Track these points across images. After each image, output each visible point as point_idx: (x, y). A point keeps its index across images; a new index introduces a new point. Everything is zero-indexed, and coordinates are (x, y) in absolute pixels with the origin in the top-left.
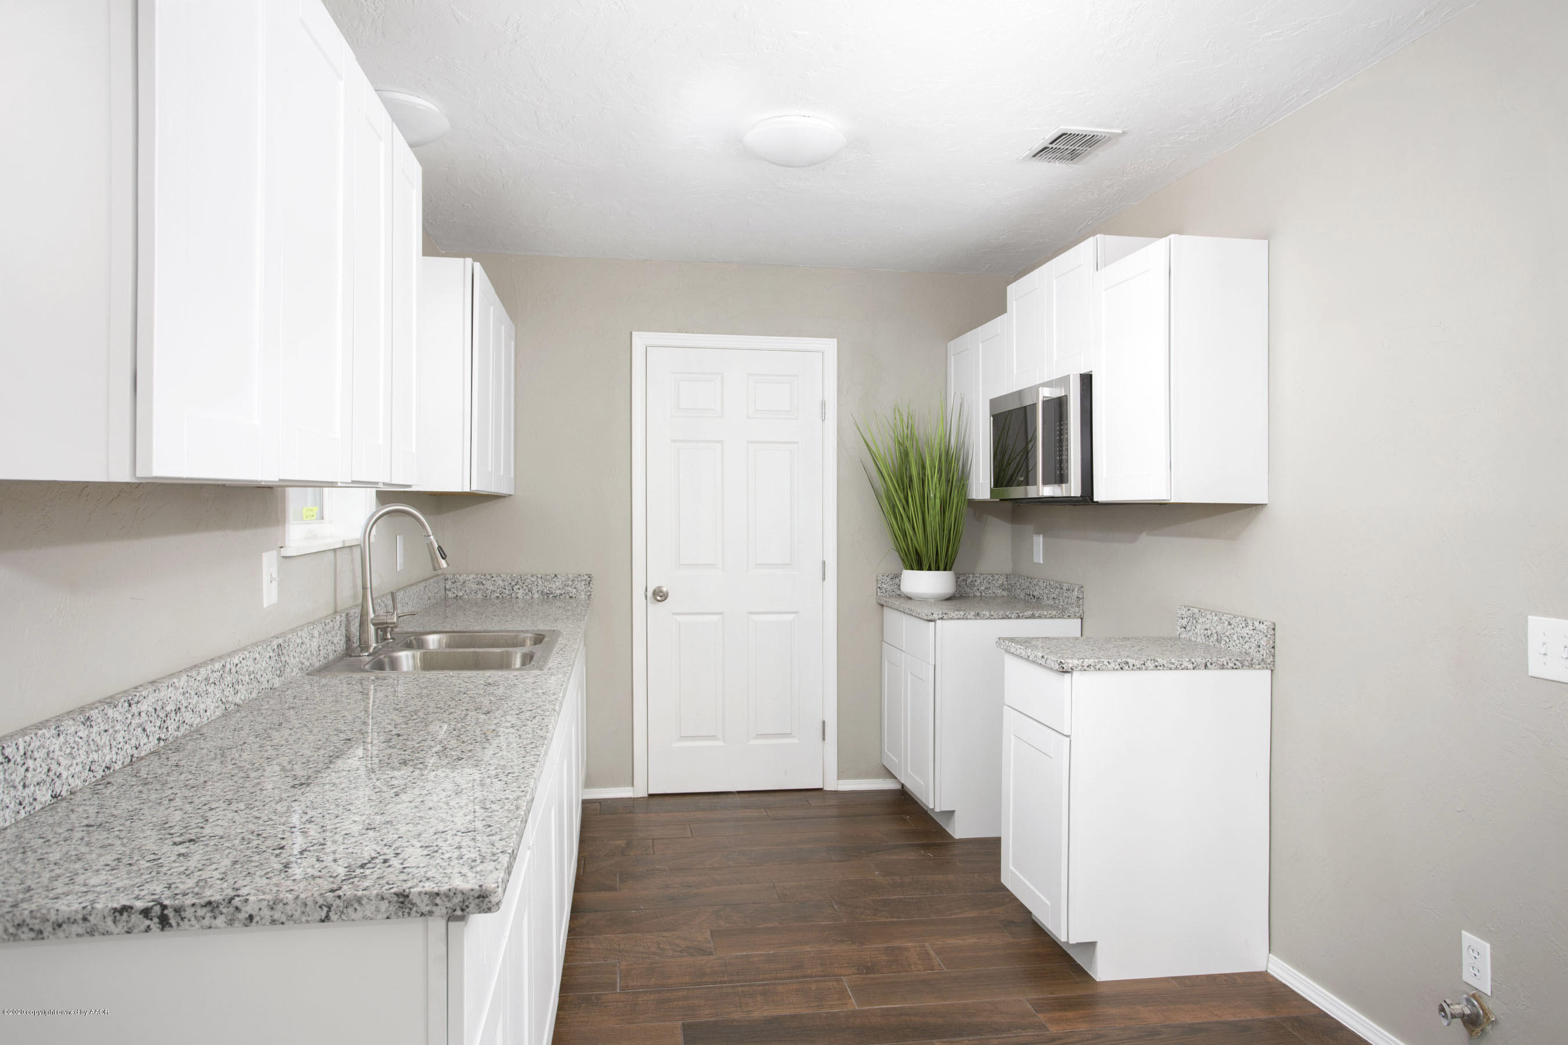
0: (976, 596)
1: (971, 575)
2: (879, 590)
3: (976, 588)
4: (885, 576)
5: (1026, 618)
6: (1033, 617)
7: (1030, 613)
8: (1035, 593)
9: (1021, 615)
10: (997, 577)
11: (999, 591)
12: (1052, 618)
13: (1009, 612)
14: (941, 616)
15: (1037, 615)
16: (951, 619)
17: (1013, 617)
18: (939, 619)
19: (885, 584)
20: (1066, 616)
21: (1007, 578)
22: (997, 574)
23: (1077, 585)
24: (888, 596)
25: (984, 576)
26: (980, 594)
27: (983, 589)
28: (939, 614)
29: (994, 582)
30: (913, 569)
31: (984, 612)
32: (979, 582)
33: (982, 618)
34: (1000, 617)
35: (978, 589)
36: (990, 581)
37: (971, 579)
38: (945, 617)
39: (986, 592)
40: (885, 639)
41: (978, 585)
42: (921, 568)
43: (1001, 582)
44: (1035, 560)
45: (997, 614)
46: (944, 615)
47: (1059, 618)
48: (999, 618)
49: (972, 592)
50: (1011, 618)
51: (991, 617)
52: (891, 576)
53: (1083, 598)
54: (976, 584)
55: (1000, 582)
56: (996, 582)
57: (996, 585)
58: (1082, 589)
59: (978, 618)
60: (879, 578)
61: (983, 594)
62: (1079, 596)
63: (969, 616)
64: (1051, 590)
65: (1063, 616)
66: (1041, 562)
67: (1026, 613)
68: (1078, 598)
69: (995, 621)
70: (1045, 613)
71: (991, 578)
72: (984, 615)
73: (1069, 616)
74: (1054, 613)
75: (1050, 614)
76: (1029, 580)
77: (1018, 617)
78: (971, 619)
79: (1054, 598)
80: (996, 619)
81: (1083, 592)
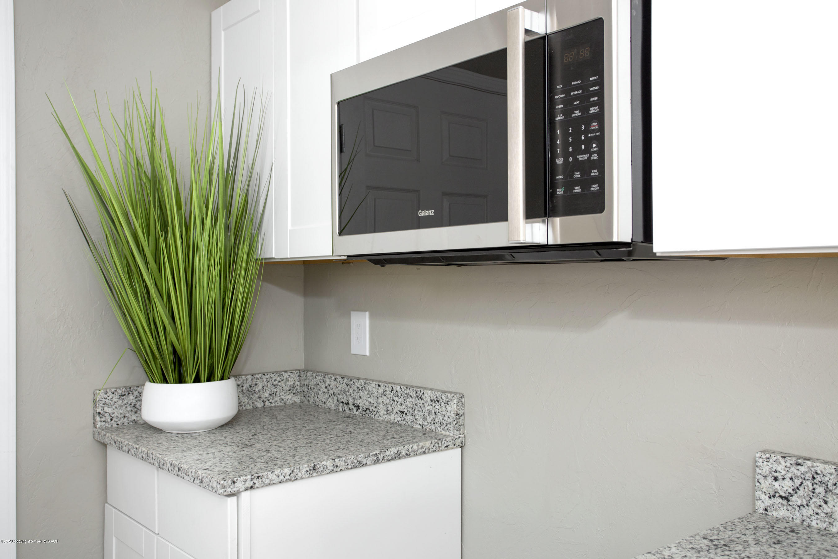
0: (257, 408)
1: (249, 377)
2: (98, 418)
3: (256, 396)
4: (109, 393)
5: (389, 460)
6: (398, 456)
7: (394, 450)
8: (358, 402)
9: (380, 457)
10: (286, 375)
11: (290, 397)
12: (424, 453)
13: (362, 455)
14: (249, 484)
15: (404, 453)
16: (268, 485)
17: (369, 463)
18: (246, 489)
19: (109, 406)
20: (443, 448)
21: (299, 376)
22: (286, 372)
23: (456, 393)
24: (115, 426)
25: (268, 376)
26: (262, 404)
27: (267, 395)
28: (245, 481)
29: (282, 384)
30: (167, 382)
31: (324, 463)
32: (260, 387)
33: (321, 474)
34: (349, 467)
35: (260, 398)
36: (276, 382)
37: (249, 382)
38: (257, 485)
39: (271, 401)
40: (108, 501)
41: (259, 391)
42: (181, 380)
43: (292, 383)
44: (354, 350)
45: (345, 462)
46: (255, 481)
47: (434, 451)
48: (347, 469)
49: (250, 402)
50: (365, 465)
51: (336, 469)
52: (120, 392)
53: (464, 414)
54: (257, 390)
55: (290, 383)
56: (285, 384)
57: (285, 388)
58: (463, 400)
59: (315, 474)
60: (99, 398)
61: (267, 403)
62: (459, 412)
63: (300, 475)
64: (396, 399)
65: (440, 447)
66: (368, 354)
67: (388, 453)
68: (457, 415)
69: (342, 474)
70: (415, 447)
71: (278, 379)
72: (325, 467)
73: (447, 446)
74: (427, 444)
75: (422, 448)
76: (346, 381)
77: (377, 461)
78: (302, 478)
79: (402, 412)
80: (344, 470)
81: (463, 405)
